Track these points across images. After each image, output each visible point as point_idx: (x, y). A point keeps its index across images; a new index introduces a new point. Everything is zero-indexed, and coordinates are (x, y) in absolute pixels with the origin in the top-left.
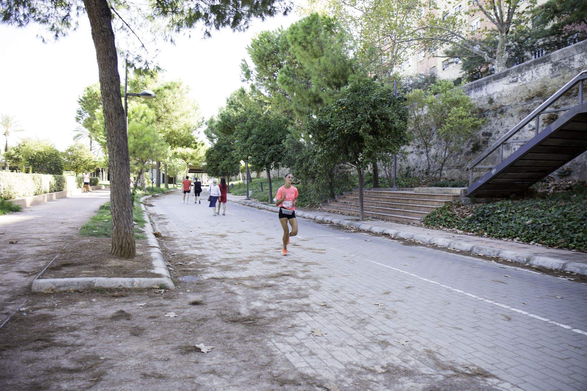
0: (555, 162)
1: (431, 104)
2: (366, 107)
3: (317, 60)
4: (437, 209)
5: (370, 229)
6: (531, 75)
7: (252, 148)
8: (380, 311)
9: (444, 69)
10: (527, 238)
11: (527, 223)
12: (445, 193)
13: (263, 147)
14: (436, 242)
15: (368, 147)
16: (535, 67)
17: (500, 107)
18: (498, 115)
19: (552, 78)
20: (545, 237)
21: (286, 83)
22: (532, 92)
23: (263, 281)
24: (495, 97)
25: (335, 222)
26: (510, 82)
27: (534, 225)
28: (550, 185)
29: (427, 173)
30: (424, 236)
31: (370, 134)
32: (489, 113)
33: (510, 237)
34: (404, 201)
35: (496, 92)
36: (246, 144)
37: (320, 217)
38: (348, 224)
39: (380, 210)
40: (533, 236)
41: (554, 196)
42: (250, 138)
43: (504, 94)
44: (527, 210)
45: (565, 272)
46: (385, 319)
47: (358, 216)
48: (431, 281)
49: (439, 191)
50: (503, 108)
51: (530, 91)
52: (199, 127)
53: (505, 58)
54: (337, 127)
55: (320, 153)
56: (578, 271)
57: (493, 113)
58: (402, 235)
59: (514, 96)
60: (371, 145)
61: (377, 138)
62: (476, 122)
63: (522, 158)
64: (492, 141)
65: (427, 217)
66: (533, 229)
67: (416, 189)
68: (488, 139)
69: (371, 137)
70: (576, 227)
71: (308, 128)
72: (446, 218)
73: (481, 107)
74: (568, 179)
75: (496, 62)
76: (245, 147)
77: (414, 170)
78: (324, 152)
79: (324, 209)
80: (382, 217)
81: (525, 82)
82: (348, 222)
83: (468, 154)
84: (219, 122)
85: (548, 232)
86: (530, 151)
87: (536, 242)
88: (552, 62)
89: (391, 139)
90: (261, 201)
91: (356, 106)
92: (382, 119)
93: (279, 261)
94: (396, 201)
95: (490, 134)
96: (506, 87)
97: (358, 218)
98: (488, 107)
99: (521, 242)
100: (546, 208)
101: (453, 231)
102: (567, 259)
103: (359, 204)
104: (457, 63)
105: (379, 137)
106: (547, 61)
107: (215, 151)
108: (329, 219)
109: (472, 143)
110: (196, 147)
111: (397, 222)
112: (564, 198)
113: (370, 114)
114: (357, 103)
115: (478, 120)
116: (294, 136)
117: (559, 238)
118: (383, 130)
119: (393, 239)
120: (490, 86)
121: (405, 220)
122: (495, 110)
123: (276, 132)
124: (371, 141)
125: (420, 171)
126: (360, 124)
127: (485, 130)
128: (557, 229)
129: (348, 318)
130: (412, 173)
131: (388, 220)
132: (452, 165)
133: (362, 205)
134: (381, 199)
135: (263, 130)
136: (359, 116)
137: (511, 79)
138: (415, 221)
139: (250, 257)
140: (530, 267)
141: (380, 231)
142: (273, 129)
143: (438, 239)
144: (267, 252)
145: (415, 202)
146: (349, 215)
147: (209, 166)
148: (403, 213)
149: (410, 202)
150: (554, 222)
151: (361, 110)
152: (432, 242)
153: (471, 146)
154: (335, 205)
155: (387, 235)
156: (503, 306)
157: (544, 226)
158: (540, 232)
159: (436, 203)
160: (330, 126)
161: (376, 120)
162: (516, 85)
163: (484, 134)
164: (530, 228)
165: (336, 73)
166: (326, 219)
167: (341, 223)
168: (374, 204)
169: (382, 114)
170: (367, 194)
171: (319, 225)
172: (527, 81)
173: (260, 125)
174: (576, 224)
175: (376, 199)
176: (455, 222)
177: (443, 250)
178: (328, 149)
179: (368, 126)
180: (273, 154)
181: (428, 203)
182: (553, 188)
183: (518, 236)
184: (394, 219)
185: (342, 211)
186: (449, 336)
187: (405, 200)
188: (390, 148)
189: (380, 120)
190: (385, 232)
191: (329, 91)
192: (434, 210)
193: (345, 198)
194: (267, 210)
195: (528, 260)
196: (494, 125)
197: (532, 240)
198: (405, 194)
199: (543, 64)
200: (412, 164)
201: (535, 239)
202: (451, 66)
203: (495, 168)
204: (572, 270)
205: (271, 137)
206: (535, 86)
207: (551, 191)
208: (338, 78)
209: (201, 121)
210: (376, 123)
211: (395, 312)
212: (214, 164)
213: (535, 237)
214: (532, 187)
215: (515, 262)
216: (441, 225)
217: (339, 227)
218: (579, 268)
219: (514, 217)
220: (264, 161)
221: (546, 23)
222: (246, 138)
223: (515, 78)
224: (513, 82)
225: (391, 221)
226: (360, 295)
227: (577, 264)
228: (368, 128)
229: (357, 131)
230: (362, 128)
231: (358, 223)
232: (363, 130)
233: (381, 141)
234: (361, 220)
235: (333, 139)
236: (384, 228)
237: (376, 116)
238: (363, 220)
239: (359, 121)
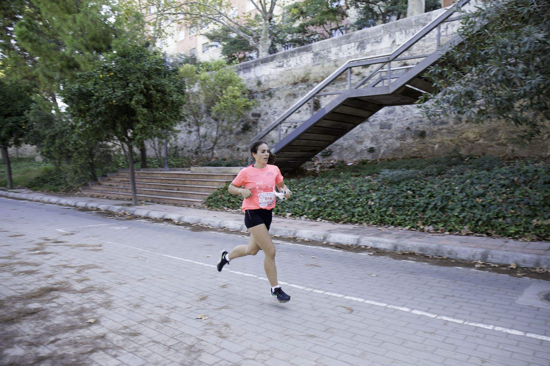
0: (324, 142)
1: (204, 82)
2: (139, 75)
3: (70, 16)
4: (219, 189)
5: (148, 214)
6: (295, 62)
8: (207, 327)
9: (203, 52)
10: (314, 216)
11: (312, 200)
12: (224, 173)
14: (226, 225)
15: (142, 122)
16: (299, 55)
17: (267, 90)
18: (266, 96)
19: (313, 66)
20: (330, 213)
21: (27, 40)
22: (296, 77)
23: (19, 306)
24: (263, 80)
25: (102, 209)
26: (277, 67)
27: (319, 202)
28: (316, 163)
29: (196, 153)
30: (213, 219)
31: (144, 106)
32: (258, 95)
33: (297, 215)
34: (180, 182)
35: (264, 75)
37: (81, 203)
38: (119, 210)
39: (154, 193)
40: (319, 213)
41: (324, 174)
43: (271, 77)
44: (308, 188)
45: (360, 247)
46: (220, 340)
47: (129, 200)
48: (246, 275)
49: (218, 171)
50: (271, 90)
51: (294, 76)
53: (268, 45)
54: (102, 96)
55: (80, 127)
56: (370, 245)
57: (261, 95)
58: (187, 219)
59: (281, 79)
60: (145, 120)
61: (152, 112)
62: (248, 103)
63: (298, 138)
64: (261, 121)
65: (209, 198)
66: (318, 206)
67: (193, 169)
68: (257, 119)
69: (145, 111)
70: (354, 202)
72: (229, 199)
73: (249, 89)
74: (329, 158)
75: (261, 47)
77: (182, 149)
78: (85, 125)
79: (85, 193)
80: (157, 200)
81: (290, 68)
82: (118, 207)
83: (238, 134)
85: (333, 209)
86: (307, 132)
87: (322, 219)
88: (313, 52)
89: (168, 114)
91: (126, 73)
92: (158, 91)
93: (38, 268)
94: (171, 182)
95: (259, 115)
96: (273, 71)
97: (130, 202)
98: (256, 89)
99: (309, 220)
100: (323, 185)
101: (239, 212)
102: (358, 234)
103: (130, 186)
104: (217, 46)
105: (154, 111)
106: (309, 50)
108: (94, 205)
109: (242, 123)
111: (175, 205)
112: (335, 176)
113: (144, 84)
114: (128, 69)
115: (249, 101)
116: (42, 107)
117: (342, 214)
118: (159, 103)
119: (178, 224)
120: (258, 68)
121: (184, 203)
122: (263, 92)
124: (144, 115)
125: (189, 151)
126: (132, 94)
127: (254, 110)
128: (339, 205)
129: (169, 347)
130: (180, 152)
131: (164, 203)
132: (223, 144)
133: (134, 188)
134: (154, 181)
136: (130, 85)
137: (277, 64)
138: (196, 204)
140: (328, 245)
141: (161, 217)
143: (228, 221)
144: (17, 256)
145: (193, 183)
146: (117, 199)
148: (180, 195)
149: (187, 182)
150: (336, 198)
151: (132, 78)
152: (223, 226)
153: (241, 127)
154: (98, 188)
155: (169, 220)
156: (335, 294)
157: (328, 202)
158: (324, 208)
159: (216, 184)
160: (93, 96)
161: (151, 92)
162: (282, 69)
163: (254, 115)
164: (315, 206)
165: (96, 36)
166: (90, 205)
167: (110, 209)
168: (145, 186)
169: (158, 85)
170: (138, 175)
171: (83, 213)
172: (292, 67)
174: (354, 199)
175: (148, 180)
176: (238, 202)
177: (237, 234)
178: (91, 123)
179: (141, 97)
180: (12, 127)
181: (207, 183)
182: (319, 166)
183: (305, 214)
184: (171, 201)
185: (108, 195)
186: (309, 350)
187: (181, 180)
188: (167, 124)
189: (155, 92)
190: (167, 217)
191: (88, 55)
192: (216, 190)
193: (109, 180)
194: (7, 197)
195: (325, 238)
196: (262, 106)
197: (318, 217)
198: (180, 174)
199: (305, 53)
200: (180, 143)
201: (322, 215)
202: (211, 49)
203: (274, 147)
204: (366, 244)
205: (8, 106)
206: (300, 73)
207: (318, 169)
208: (98, 42)
210: (151, 94)
211: (227, 326)
213: (321, 214)
214: (302, 166)
215: (313, 241)
216: (224, 206)
217: (108, 214)
218: (372, 241)
219: (298, 195)
221: (294, 21)
223: (281, 64)
224: (280, 66)
225: (169, 204)
226: (171, 306)
227: (369, 238)
228: (141, 100)
229: (128, 103)
230: (134, 99)
231: (131, 209)
232: (136, 101)
233: (156, 115)
234: (133, 204)
235: (98, 111)
236: (165, 213)
237: (151, 87)
238: (136, 204)
239: (131, 91)
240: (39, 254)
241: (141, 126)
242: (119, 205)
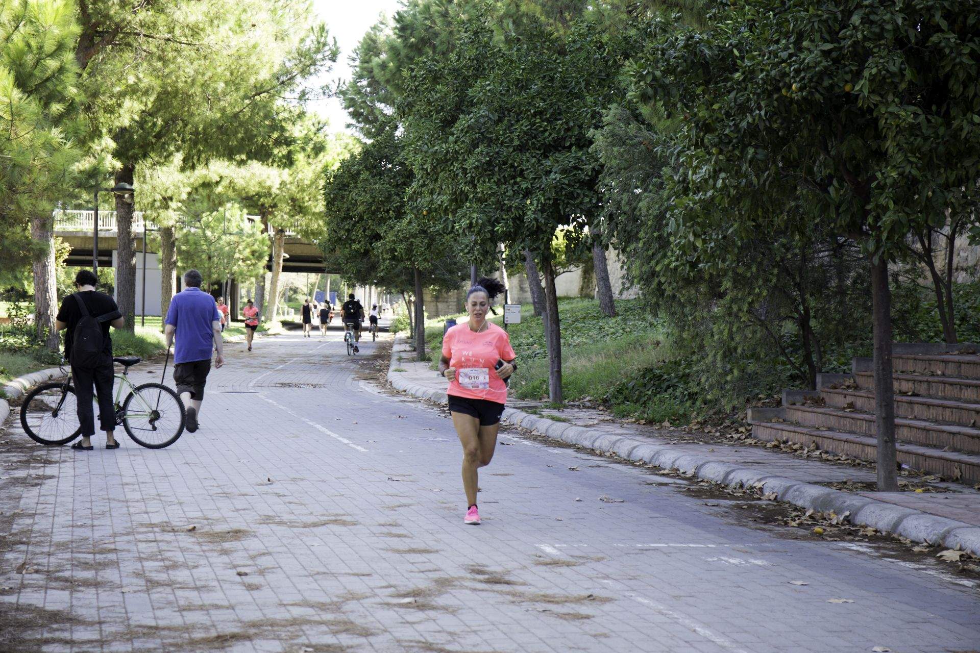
7: (471, 162)
13: (518, 159)
15: (899, 158)
25: (767, 494)
31: (906, 99)
36: (448, 146)
37: (713, 472)
38: (815, 501)
42: (464, 121)
47: (869, 465)
52: (304, 72)
54: (762, 70)
61: (948, 119)
69: (907, 114)
71: (642, 77)
76: (443, 162)
79: (763, 433)
82: (816, 491)
84: (393, 49)
90: (523, 397)
93: (362, 640)
97: (872, 477)
105: (953, 112)
107: (365, 175)
108: (748, 477)
110: (288, 161)
123: (580, 96)
124: (913, 129)
126: (861, 55)
133: (889, 417)
135: (522, 85)
136: (856, 19)
139: (254, 625)
142: (563, 79)
144: (352, 605)
147: (335, 241)
154: (809, 416)
161: (935, 38)
166: (740, 477)
167: (789, 498)
170: (951, 369)
171: (692, 503)
173: (512, 62)
179: (896, 63)
180: (558, 188)
185: (829, 446)
189: (953, 38)
205: (556, 116)
209: (309, 44)
210: (938, 51)
212: (358, 233)
217: (772, 513)
220: (520, 219)
222: (448, 123)
228: (893, 75)
229: (848, 88)
230: (866, 73)
231: (852, 500)
232: (872, 79)
233: (961, 129)
234: (881, 484)
235: (744, 124)
236: (954, 524)
237: (938, 18)
238: (891, 486)
239: (855, 43)
240: (407, 606)
241: (894, 174)
242: (829, 484)
